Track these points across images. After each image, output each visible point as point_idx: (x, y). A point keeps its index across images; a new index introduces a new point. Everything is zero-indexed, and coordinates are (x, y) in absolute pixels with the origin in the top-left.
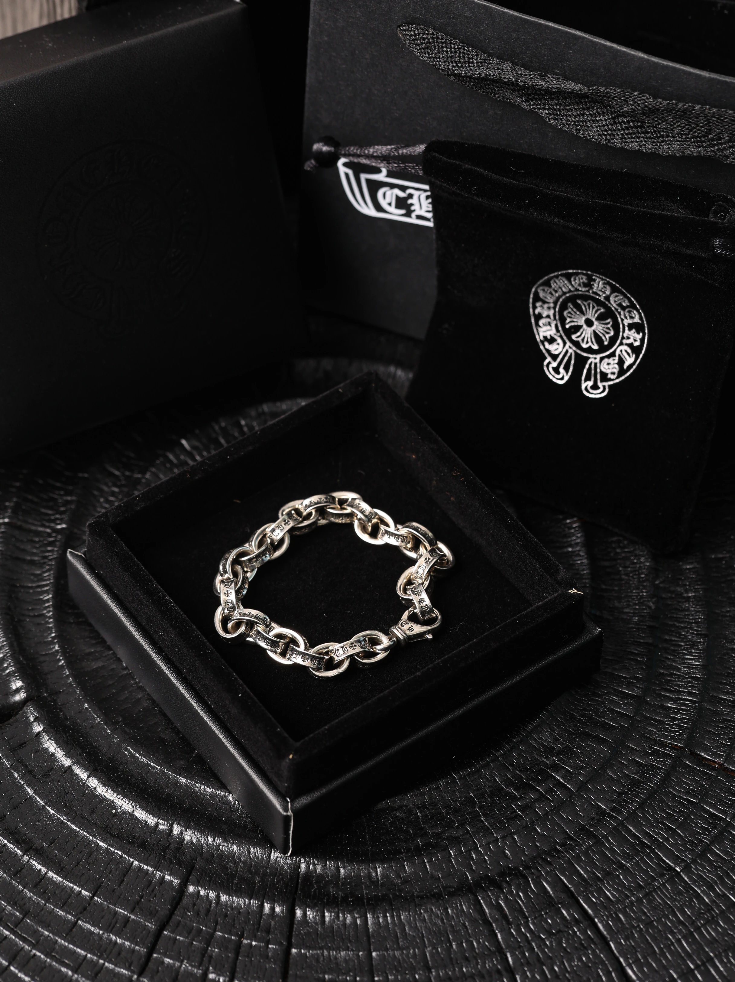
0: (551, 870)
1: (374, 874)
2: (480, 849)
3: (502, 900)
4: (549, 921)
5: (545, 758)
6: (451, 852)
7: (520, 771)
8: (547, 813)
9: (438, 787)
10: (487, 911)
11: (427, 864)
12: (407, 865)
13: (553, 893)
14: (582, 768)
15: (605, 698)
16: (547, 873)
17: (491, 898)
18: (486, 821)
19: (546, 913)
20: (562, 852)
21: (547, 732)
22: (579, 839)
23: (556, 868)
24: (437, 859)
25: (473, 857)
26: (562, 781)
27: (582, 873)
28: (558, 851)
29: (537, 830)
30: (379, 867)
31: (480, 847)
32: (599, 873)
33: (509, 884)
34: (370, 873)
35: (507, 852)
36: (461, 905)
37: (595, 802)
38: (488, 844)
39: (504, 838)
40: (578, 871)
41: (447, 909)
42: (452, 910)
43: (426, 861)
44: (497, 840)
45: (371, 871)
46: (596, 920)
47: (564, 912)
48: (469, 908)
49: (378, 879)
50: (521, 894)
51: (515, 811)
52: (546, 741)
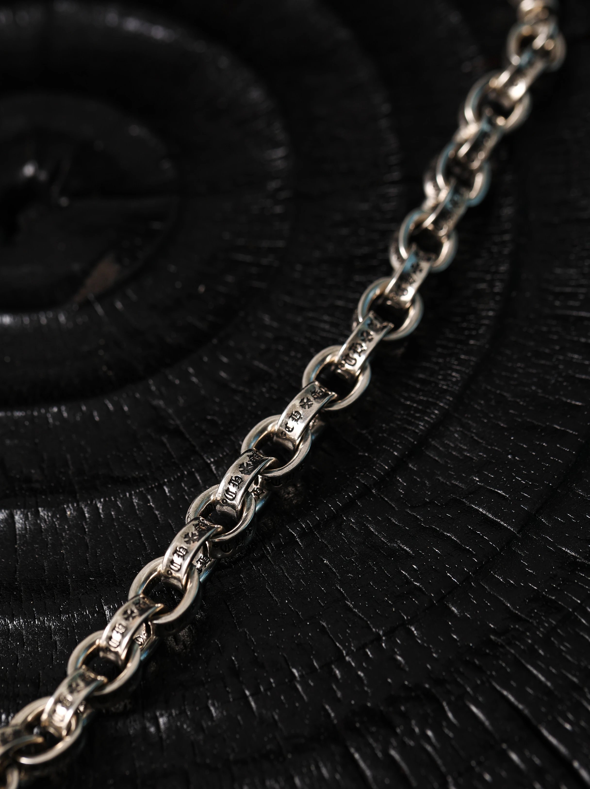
0: (482, 682)
1: (152, 729)
2: (347, 658)
3: (394, 748)
4: (487, 777)
5: (456, 480)
6: (295, 671)
7: (412, 508)
8: (467, 579)
9: (263, 556)
10: (368, 773)
11: (250, 699)
12: (213, 705)
13: (492, 724)
14: (525, 488)
15: (558, 360)
16: (475, 688)
17: (373, 749)
18: (355, 607)
19: (479, 763)
20: (502, 646)
21: (456, 431)
22: (531, 617)
23: (492, 676)
24: (269, 687)
25: (335, 675)
26: (490, 516)
27: (543, 679)
28: (493, 645)
29: (453, 611)
30: (162, 715)
31: (347, 655)
32: (575, 676)
33: (405, 717)
34: (145, 729)
35: (399, 658)
36: (318, 768)
37: (555, 547)
38: (362, 648)
39: (390, 634)
40: (535, 677)
41: (292, 778)
42: (302, 780)
43: (247, 693)
44: (378, 638)
45: (148, 724)
46: (576, 764)
47: (514, 757)
48: (332, 772)
49: (161, 738)
50: (430, 733)
51: (408, 582)
52: (455, 449)
